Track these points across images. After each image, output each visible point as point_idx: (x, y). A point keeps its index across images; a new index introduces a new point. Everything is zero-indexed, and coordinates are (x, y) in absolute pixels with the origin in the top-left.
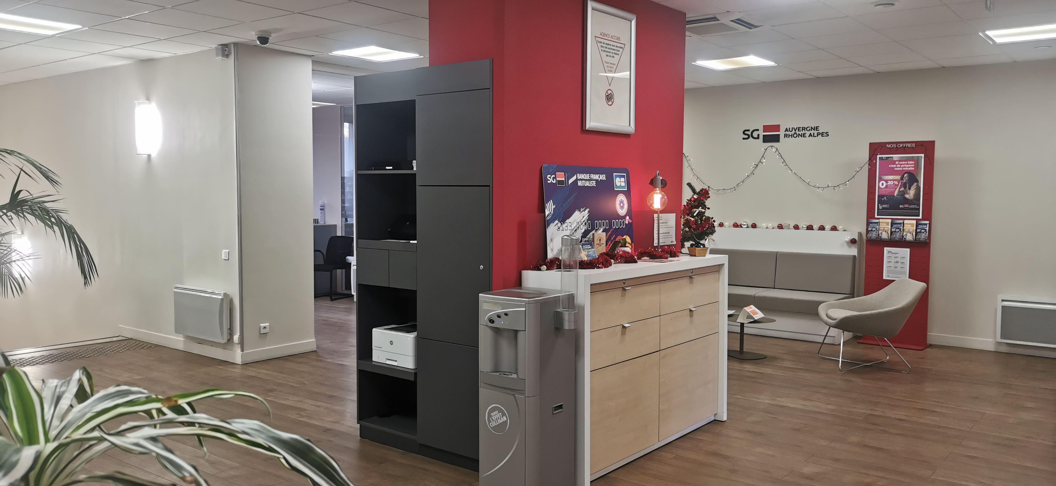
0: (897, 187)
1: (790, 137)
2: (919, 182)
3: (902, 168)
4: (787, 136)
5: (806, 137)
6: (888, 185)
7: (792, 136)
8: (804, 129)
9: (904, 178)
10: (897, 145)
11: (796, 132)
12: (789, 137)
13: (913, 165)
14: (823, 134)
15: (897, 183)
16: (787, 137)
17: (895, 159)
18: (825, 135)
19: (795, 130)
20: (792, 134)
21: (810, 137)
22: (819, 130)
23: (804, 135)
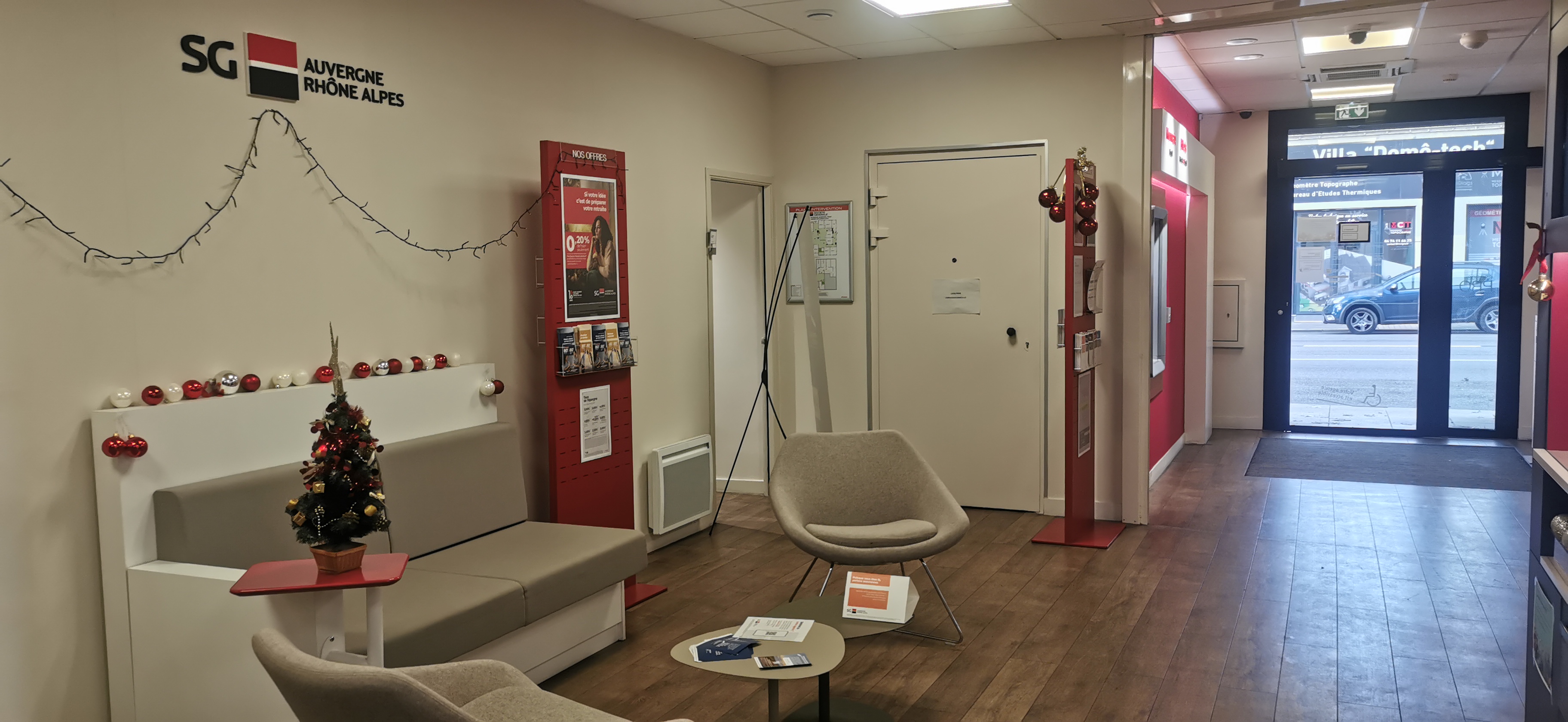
0: (589, 249)
1: (320, 89)
2: (614, 239)
3: (591, 206)
4: (311, 85)
5: (356, 98)
6: (577, 244)
7: (323, 86)
8: (352, 73)
9: (596, 230)
10: (585, 154)
11: (333, 77)
12: (317, 91)
13: (604, 203)
14: (393, 99)
15: (588, 241)
16: (312, 90)
17: (583, 186)
18: (395, 101)
19: (331, 73)
20: (323, 82)
21: (366, 100)
22: (382, 85)
23: (349, 92)
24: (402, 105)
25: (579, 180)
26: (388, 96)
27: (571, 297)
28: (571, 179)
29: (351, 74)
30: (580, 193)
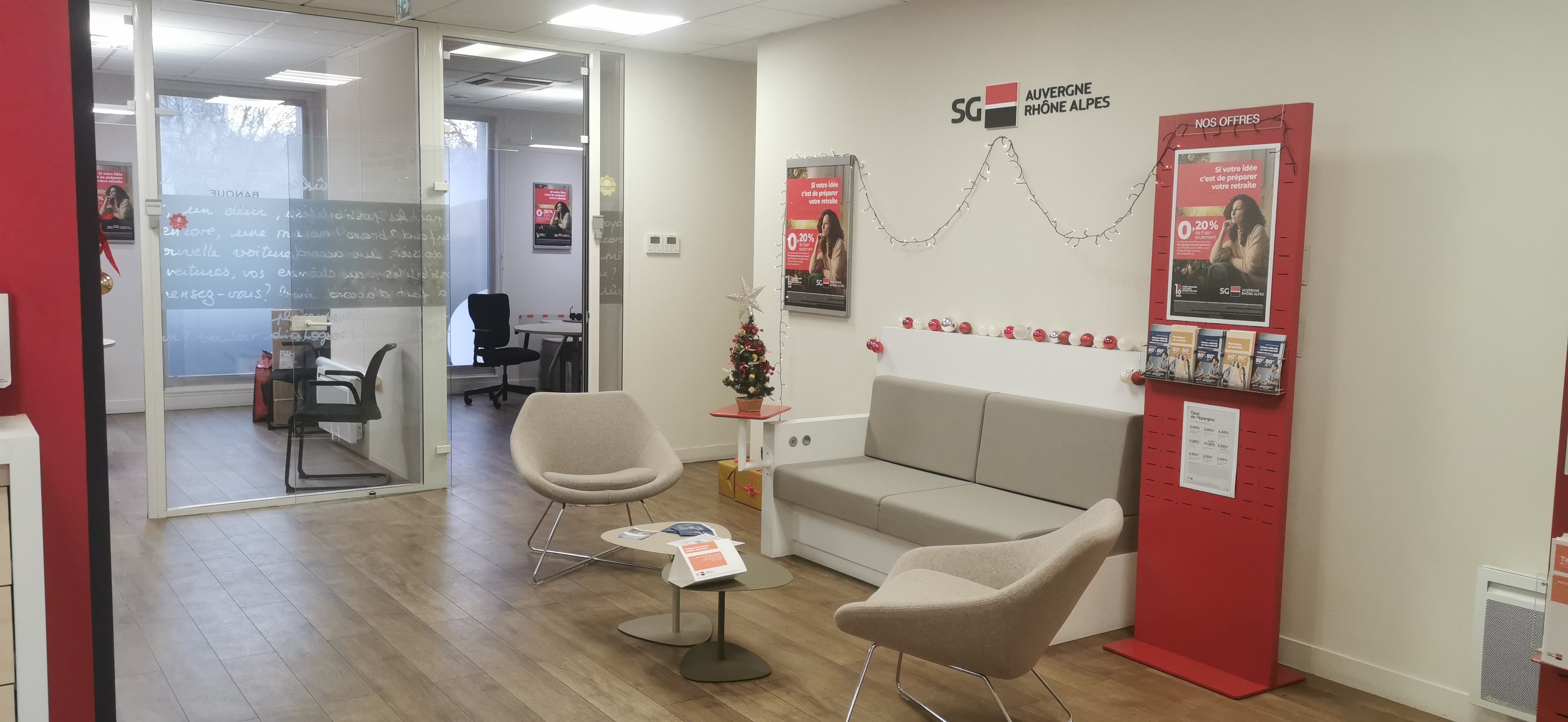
0: (1217, 238)
1: (1036, 112)
2: (1267, 223)
3: (1228, 183)
4: (1029, 111)
5: (1065, 111)
6: (1196, 231)
7: (1038, 109)
8: (1063, 90)
9: (1232, 213)
10: (1218, 121)
11: (1047, 99)
12: (1034, 114)
13: (1255, 176)
14: (1100, 102)
15: (1216, 227)
16: (1030, 114)
17: (1213, 159)
18: (1103, 104)
19: (1046, 96)
20: (1039, 105)
21: (1074, 110)
22: (1090, 93)
23: (1059, 107)
24: (1108, 105)
25: (1207, 154)
26: (1095, 102)
27: (1178, 292)
28: (1192, 155)
29: (1063, 92)
30: (1210, 170)
